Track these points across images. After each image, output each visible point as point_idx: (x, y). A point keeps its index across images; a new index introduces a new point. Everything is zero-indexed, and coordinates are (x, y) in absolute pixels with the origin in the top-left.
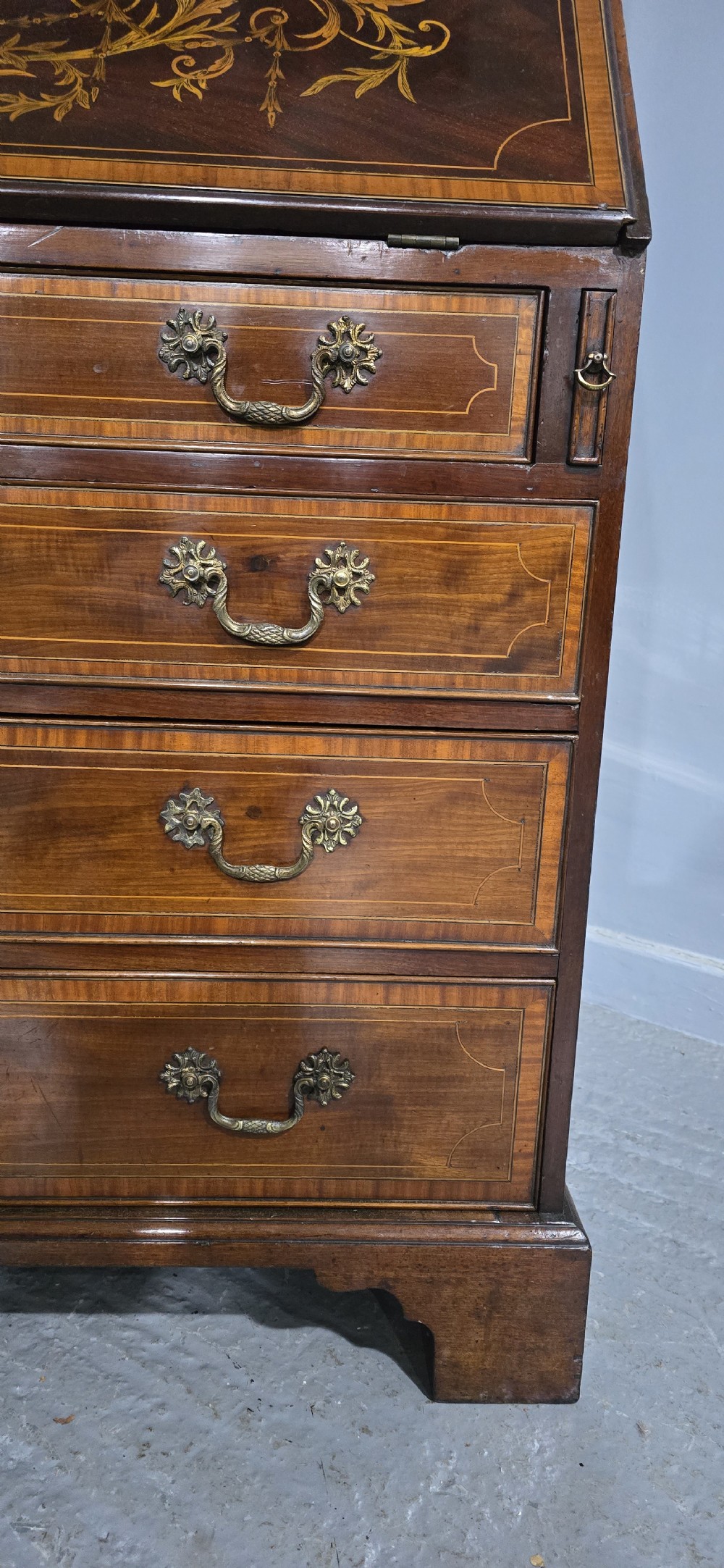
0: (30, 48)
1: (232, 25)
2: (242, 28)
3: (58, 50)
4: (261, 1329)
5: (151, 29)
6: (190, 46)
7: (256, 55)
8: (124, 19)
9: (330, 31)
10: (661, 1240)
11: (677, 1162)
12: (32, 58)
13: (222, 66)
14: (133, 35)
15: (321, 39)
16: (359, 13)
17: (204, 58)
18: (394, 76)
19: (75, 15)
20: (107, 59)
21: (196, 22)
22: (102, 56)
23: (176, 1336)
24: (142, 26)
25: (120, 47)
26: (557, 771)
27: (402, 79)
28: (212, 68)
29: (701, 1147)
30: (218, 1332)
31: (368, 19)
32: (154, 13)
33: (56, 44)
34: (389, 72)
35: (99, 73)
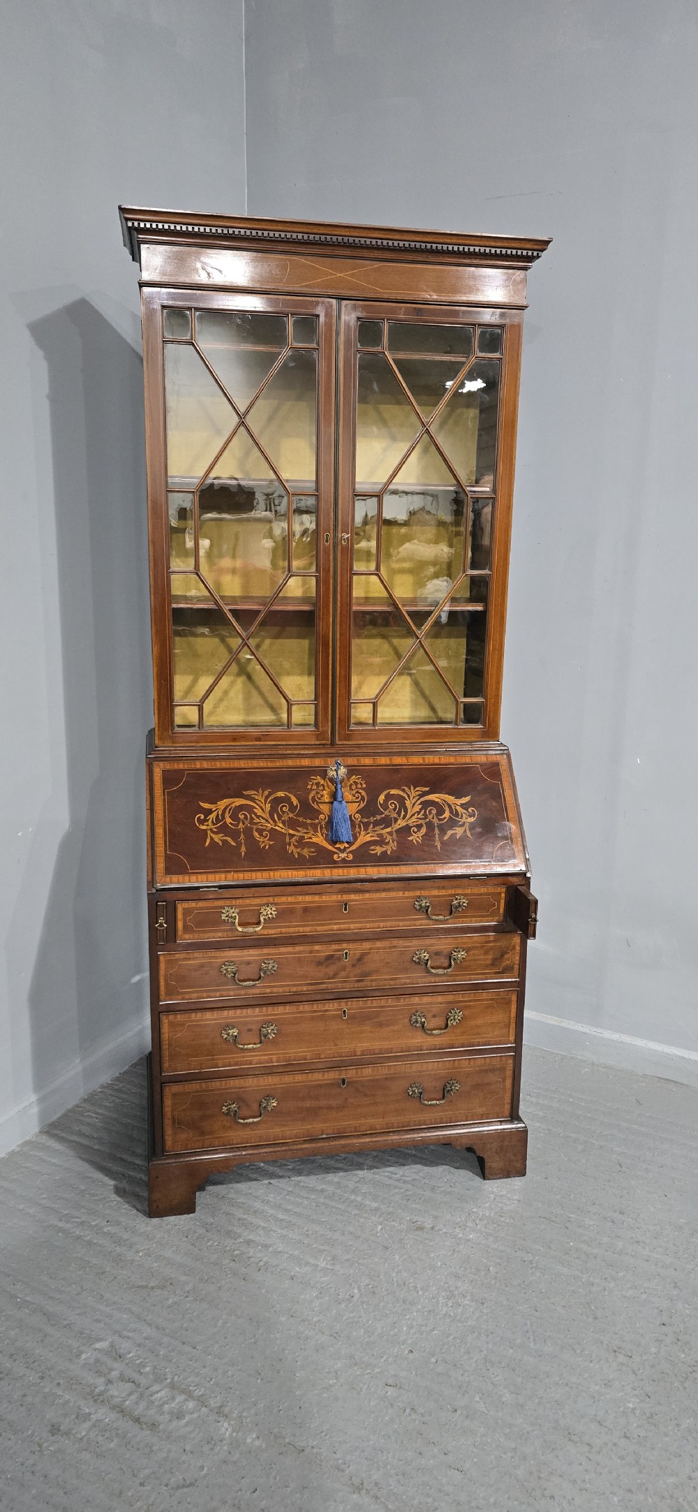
0: (375, 829)
1: (423, 815)
2: (425, 815)
3: (382, 829)
4: (426, 1168)
5: (404, 818)
6: (415, 824)
7: (430, 826)
8: (396, 816)
9: (447, 814)
10: (544, 1129)
11: (546, 1102)
12: (377, 832)
13: (424, 830)
14: (399, 821)
15: (445, 818)
16: (453, 807)
17: (419, 827)
18: (465, 831)
19: (383, 816)
20: (396, 831)
21: (413, 815)
22: (395, 829)
23: (401, 1173)
24: (401, 817)
25: (397, 826)
26: (514, 998)
27: (467, 831)
28: (421, 831)
29: (553, 1095)
30: (413, 1170)
31: (456, 810)
32: (403, 813)
33: (382, 827)
34: (464, 828)
35: (395, 836)
